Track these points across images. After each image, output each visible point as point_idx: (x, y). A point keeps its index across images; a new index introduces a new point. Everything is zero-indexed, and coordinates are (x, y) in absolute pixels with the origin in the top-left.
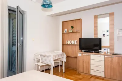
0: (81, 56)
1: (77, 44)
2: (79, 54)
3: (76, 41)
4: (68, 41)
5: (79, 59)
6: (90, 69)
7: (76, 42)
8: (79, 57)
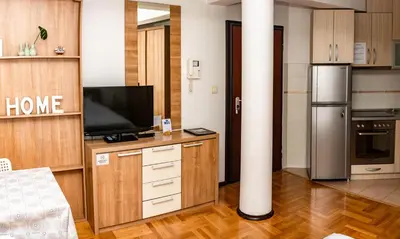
0: (107, 163)
1: (60, 112)
2: (99, 157)
3: (54, 98)
4: (12, 102)
5: (98, 179)
6: (140, 201)
7: (54, 103)
8: (98, 167)
